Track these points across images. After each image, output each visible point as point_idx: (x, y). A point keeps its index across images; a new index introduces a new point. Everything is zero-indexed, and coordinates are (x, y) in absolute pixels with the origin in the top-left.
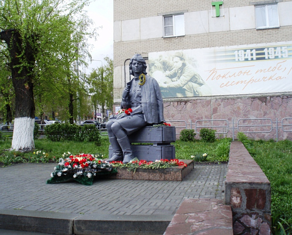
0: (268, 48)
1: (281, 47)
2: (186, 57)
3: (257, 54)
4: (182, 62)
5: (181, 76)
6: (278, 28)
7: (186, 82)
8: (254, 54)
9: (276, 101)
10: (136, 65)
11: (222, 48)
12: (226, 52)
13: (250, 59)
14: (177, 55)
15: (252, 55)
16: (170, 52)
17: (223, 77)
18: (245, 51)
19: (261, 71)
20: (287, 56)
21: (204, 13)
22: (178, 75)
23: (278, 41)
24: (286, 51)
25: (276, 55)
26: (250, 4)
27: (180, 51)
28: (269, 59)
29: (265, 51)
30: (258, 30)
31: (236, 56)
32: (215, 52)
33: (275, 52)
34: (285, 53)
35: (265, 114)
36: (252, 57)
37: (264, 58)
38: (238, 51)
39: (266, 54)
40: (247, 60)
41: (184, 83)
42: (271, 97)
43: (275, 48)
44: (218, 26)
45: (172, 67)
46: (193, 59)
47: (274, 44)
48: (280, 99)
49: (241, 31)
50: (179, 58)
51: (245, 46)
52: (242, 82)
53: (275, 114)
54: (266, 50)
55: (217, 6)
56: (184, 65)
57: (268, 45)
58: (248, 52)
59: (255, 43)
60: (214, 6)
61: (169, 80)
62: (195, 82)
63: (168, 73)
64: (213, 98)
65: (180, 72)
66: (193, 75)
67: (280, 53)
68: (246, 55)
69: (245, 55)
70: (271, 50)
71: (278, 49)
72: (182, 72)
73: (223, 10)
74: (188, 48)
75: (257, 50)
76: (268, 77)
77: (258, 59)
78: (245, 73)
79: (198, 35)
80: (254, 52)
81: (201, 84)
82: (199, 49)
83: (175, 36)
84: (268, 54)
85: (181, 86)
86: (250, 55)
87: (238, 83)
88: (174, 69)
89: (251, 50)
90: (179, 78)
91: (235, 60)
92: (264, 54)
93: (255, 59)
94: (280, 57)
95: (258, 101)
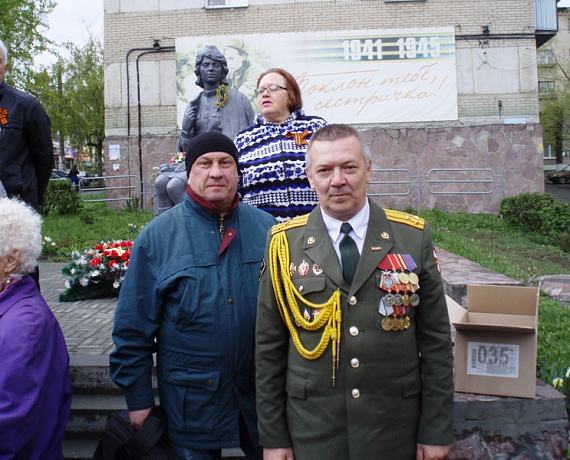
0: (405, 39)
1: (428, 37)
3: (385, 49)
4: (242, 58)
5: (240, 86)
6: (423, 2)
8: (379, 49)
9: (418, 137)
10: (210, 67)
11: (320, 34)
12: (326, 41)
13: (370, 58)
14: (232, 44)
15: (375, 49)
16: (218, 37)
17: (321, 89)
18: (363, 41)
19: (392, 80)
20: (438, 55)
22: (235, 83)
23: (424, 26)
24: (438, 44)
25: (419, 51)
27: (239, 37)
28: (406, 58)
29: (400, 43)
30: (387, 2)
31: (347, 50)
32: (306, 42)
33: (417, 46)
34: (434, 48)
35: (397, 161)
36: (375, 54)
37: (397, 57)
38: (350, 40)
39: (401, 48)
40: (365, 58)
42: (408, 129)
43: (418, 39)
46: (264, 53)
47: (415, 31)
48: (425, 135)
49: (355, 3)
50: (236, 51)
51: (362, 33)
52: (356, 100)
53: (414, 162)
54: (401, 41)
56: (246, 64)
57: (405, 31)
58: (369, 44)
59: (381, 27)
65: (238, 77)
67: (426, 47)
68: (365, 50)
69: (362, 49)
70: (411, 43)
71: (423, 41)
72: (241, 78)
74: (254, 31)
75: (384, 40)
76: (404, 94)
77: (385, 58)
78: (361, 83)
79: (274, 8)
80: (379, 44)
82: (276, 34)
83: (227, 6)
84: (405, 49)
86: (371, 49)
87: (348, 102)
89: (374, 40)
91: (343, 58)
92: (397, 48)
93: (380, 57)
94: (425, 55)
95: (384, 136)
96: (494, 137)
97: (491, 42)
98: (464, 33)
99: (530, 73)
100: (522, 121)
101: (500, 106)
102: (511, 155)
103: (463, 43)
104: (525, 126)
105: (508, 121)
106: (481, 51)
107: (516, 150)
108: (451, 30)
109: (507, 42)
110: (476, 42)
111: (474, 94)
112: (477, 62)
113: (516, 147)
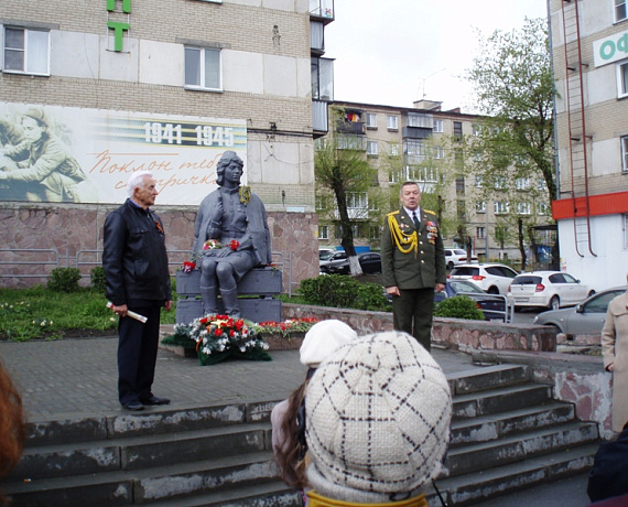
0: (203, 127)
1: (224, 127)
2: (50, 120)
3: (184, 134)
4: (41, 129)
5: (38, 158)
6: (220, 93)
7: (49, 171)
8: (179, 134)
10: (236, 170)
11: (123, 114)
12: (129, 121)
13: (170, 142)
14: (31, 113)
15: (175, 134)
16: (16, 105)
17: (122, 168)
18: (164, 125)
19: (190, 165)
20: (232, 145)
21: (92, 38)
22: (33, 155)
23: (220, 117)
24: (232, 135)
25: (215, 140)
26: (177, 41)
27: (39, 107)
28: (203, 145)
29: (198, 130)
30: (187, 90)
31: (148, 132)
32: (108, 120)
33: (213, 135)
34: (229, 138)
36: (175, 138)
37: (194, 143)
38: (152, 123)
39: (199, 135)
40: (165, 142)
41: (43, 173)
43: (214, 128)
44: (116, 69)
45: (19, 136)
46: (65, 126)
47: (212, 120)
49: (158, 87)
50: (35, 121)
51: (163, 117)
54: (199, 127)
55: (119, 30)
56: (45, 136)
57: (203, 120)
58: (169, 128)
59: (181, 113)
60: (113, 29)
61: (10, 164)
62: (67, 174)
63: (10, 148)
64: (100, 207)
65: (36, 149)
66: (63, 158)
67: (221, 136)
68: (165, 133)
69: (163, 132)
70: (208, 131)
71: (219, 131)
72: (39, 150)
73: (128, 42)
74: (55, 102)
75: (184, 126)
76: (200, 179)
77: (184, 143)
78: (161, 165)
79: (77, 81)
80: (179, 129)
81: (78, 179)
82: (78, 109)
83: (27, 73)
84: (203, 137)
85: (38, 178)
86: (171, 134)
88: (24, 143)
89: (175, 125)
90: (34, 162)
91: (144, 139)
92: (195, 135)
93: (179, 142)
94: (220, 144)
95: (182, 218)
96: (279, 224)
97: (277, 137)
98: (254, 127)
99: (309, 168)
100: (302, 210)
101: (284, 195)
102: (293, 240)
103: (254, 135)
104: (304, 215)
105: (290, 209)
106: (268, 144)
107: (297, 236)
108: (243, 123)
109: (291, 138)
110: (264, 136)
111: (262, 183)
112: (265, 155)
113: (297, 233)
